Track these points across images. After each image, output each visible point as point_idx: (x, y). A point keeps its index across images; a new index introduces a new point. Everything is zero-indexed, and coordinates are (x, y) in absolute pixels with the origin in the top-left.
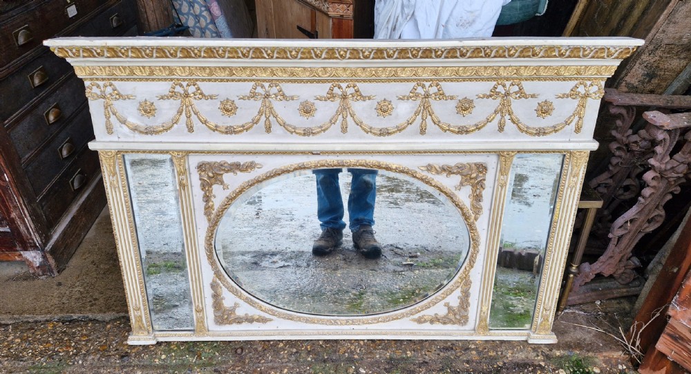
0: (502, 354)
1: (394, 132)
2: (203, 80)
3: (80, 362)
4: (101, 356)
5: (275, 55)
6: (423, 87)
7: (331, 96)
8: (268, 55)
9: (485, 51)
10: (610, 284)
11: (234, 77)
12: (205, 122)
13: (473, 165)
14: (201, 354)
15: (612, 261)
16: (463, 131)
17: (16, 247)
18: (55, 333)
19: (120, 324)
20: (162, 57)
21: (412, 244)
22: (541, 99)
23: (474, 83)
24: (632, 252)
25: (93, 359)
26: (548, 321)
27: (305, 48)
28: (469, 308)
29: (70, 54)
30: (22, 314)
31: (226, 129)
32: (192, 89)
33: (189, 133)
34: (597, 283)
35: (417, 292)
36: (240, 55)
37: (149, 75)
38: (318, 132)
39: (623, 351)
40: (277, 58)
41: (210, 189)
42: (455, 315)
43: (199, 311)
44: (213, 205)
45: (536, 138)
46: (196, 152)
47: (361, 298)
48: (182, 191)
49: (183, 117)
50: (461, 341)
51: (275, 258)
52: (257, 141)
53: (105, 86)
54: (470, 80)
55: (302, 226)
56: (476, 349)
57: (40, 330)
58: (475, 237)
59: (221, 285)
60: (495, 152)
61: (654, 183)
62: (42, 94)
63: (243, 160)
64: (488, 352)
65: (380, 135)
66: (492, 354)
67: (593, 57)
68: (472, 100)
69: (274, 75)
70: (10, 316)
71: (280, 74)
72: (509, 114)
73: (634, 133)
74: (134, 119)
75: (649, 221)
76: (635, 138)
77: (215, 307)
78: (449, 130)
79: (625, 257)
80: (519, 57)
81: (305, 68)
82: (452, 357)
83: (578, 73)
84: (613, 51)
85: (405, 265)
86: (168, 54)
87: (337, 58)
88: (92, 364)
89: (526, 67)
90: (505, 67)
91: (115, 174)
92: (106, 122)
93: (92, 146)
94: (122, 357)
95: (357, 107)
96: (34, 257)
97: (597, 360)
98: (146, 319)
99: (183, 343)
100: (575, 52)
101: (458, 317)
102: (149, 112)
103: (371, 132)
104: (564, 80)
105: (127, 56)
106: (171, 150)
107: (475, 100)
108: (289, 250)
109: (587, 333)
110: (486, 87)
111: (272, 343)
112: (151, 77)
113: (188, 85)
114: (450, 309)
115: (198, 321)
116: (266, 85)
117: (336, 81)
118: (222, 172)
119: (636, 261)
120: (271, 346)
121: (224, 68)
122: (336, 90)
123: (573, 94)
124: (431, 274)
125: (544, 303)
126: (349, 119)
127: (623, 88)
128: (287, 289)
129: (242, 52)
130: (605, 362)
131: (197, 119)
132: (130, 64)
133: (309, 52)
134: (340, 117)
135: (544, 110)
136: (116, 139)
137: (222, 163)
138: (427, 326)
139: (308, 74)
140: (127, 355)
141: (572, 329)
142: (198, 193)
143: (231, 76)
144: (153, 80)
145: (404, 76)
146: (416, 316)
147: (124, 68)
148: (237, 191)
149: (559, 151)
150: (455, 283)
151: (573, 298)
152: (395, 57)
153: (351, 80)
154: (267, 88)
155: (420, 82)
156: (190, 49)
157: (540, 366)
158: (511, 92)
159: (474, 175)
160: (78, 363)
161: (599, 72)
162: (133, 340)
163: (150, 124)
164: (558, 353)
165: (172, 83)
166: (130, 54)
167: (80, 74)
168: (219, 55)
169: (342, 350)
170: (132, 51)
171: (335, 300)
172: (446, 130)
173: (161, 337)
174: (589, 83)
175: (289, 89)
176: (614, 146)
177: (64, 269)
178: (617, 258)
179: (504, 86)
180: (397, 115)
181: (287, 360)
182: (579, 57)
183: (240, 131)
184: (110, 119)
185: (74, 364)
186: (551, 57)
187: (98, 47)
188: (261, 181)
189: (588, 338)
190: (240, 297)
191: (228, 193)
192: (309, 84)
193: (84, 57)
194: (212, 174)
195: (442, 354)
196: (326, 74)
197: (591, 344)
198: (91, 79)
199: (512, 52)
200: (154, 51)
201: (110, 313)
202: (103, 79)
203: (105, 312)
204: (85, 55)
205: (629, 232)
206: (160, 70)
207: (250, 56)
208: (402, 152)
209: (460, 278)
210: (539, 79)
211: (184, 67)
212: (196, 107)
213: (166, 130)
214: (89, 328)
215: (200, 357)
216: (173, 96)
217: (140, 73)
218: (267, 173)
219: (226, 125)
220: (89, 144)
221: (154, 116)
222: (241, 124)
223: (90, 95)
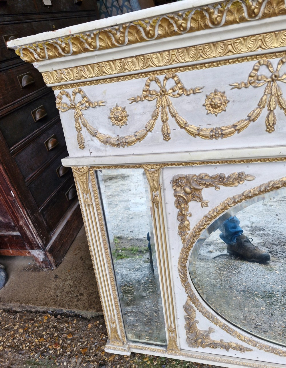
2: (185, 68)
3: (65, 363)
11: (228, 56)
17: (26, 247)
18: (48, 327)
19: (99, 325)
20: (136, 41)
29: (36, 56)
31: (212, 131)
33: (165, 142)
37: (120, 71)
41: (187, 207)
43: (172, 330)
44: (188, 225)
46: (173, 164)
48: (156, 209)
49: (159, 122)
52: (251, 145)
53: (75, 94)
57: (37, 321)
59: (195, 308)
63: (227, 171)
70: (19, 304)
74: (105, 130)
86: (143, 34)
91: (88, 191)
92: (78, 135)
93: (65, 162)
94: (100, 365)
96: (39, 255)
98: (121, 331)
99: (155, 358)
102: (121, 120)
105: (95, 48)
106: (144, 163)
112: (123, 74)
113: (166, 79)
115: (170, 340)
116: (275, 61)
118: (201, 187)
121: (216, 44)
131: (175, 123)
132: (99, 60)
136: (88, 154)
137: (203, 175)
144: (125, 77)
147: (93, 66)
148: (219, 209)
154: (275, 65)
156: (173, 19)
162: (110, 348)
163: (122, 135)
165: (147, 78)
166: (98, 43)
167: (49, 81)
168: (212, 22)
173: (135, 348)
183: (230, 134)
184: (81, 132)
185: (60, 365)
187: (61, 39)
188: (251, 197)
190: (216, 323)
191: (207, 211)
193: (50, 58)
198: (60, 87)
200: (127, 31)
201: (91, 310)
202: (72, 85)
204: (51, 54)
206: (133, 61)
207: (260, 14)
211: (162, 53)
212: (174, 108)
213: (139, 140)
214: (74, 325)
216: (147, 96)
217: (110, 71)
218: (260, 186)
219: (211, 127)
220: (62, 160)
221: (126, 125)
222: (231, 124)
223: (60, 105)
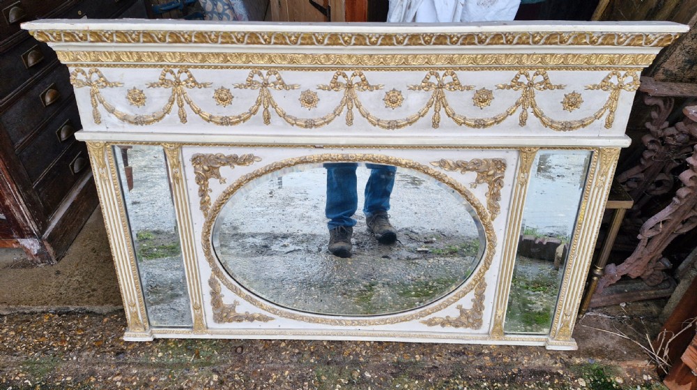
0: (517, 360)
1: (404, 125)
2: (196, 67)
3: (75, 358)
4: (96, 353)
5: (273, 41)
6: (437, 76)
7: (336, 85)
8: (265, 40)
9: (506, 37)
10: (636, 285)
11: (228, 64)
12: (199, 112)
13: (491, 162)
14: (199, 353)
15: (640, 263)
16: (480, 124)
17: (12, 234)
18: (50, 326)
19: (117, 318)
20: (150, 42)
21: (428, 228)
22: (568, 91)
23: (493, 72)
24: (663, 253)
25: (88, 355)
26: (568, 326)
27: (305, 33)
28: (483, 312)
29: (51, 38)
30: (18, 304)
31: (221, 119)
32: (184, 77)
33: (182, 124)
34: (623, 283)
35: (430, 284)
36: (235, 40)
37: (137, 61)
38: (321, 125)
39: (649, 360)
40: (275, 44)
41: (206, 183)
42: (468, 318)
43: (198, 308)
44: (209, 200)
45: (562, 133)
46: (190, 144)
47: (371, 290)
48: (177, 185)
49: (175, 106)
50: (474, 345)
51: (286, 242)
52: (255, 133)
53: (91, 73)
54: (490, 69)
55: (315, 207)
56: (490, 354)
57: (35, 322)
58: (490, 238)
59: (220, 282)
60: (515, 148)
61: (692, 184)
62: (37, 74)
63: (240, 152)
64: (502, 358)
65: (389, 128)
66: (507, 360)
67: (629, 45)
68: (491, 91)
69: (273, 61)
70: (5, 306)
71: (279, 61)
72: (532, 107)
73: (670, 126)
74: (123, 108)
75: (683, 223)
76: (672, 131)
77: (214, 305)
78: (464, 123)
79: (655, 259)
80: (545, 44)
81: (305, 55)
82: (464, 362)
83: (612, 62)
84: (652, 38)
85: (419, 252)
86: (156, 39)
87: (341, 44)
88: (86, 360)
89: (552, 55)
90: (529, 55)
91: (104, 166)
92: (94, 111)
93: (79, 136)
94: (118, 354)
95: (364, 97)
96: (32, 245)
97: (620, 369)
98: (142, 315)
99: (181, 340)
100: (608, 39)
101: (471, 320)
102: (138, 101)
103: (378, 125)
104: (595, 70)
105: (112, 41)
106: (163, 142)
107: (494, 91)
108: (300, 233)
109: (612, 338)
110: (507, 76)
111: (273, 342)
112: (139, 63)
113: (179, 72)
114: (462, 311)
115: (196, 319)
116: (264, 72)
117: (340, 69)
118: (218, 166)
119: (666, 263)
120: (273, 345)
121: (218, 54)
122: (341, 79)
123: (605, 85)
124: (446, 263)
125: (565, 308)
126: (355, 110)
127: (660, 75)
128: (295, 278)
129: (236, 37)
130: (629, 371)
131: (190, 109)
132: (117, 50)
133: (310, 38)
134: (345, 107)
135: (572, 102)
136: (105, 129)
137: (218, 155)
138: (438, 328)
139: (309, 61)
140: (123, 352)
141: (594, 334)
142: (193, 187)
143: (225, 62)
144: (142, 66)
145: (415, 64)
146: (426, 318)
147: (110, 53)
148: (235, 185)
149: (586, 148)
150: (468, 286)
151: (596, 300)
152: (405, 44)
153: (357, 68)
154: (265, 75)
155: (434, 71)
156: (180, 33)
157: (558, 374)
158: (535, 82)
159: (491, 172)
160: (72, 358)
161: (635, 61)
162: (129, 337)
163: (139, 114)
164: (578, 361)
165: (162, 69)
166: (115, 38)
167: (63, 60)
168: (210, 39)
169: (347, 352)
170: (116, 36)
171: (344, 291)
172: (462, 123)
173: (158, 333)
174: (622, 73)
175: (289, 77)
176: (647, 139)
177: (63, 257)
178: (646, 259)
179: (527, 76)
180: (408, 106)
181: (288, 361)
182: (613, 44)
183: (237, 122)
184: (98, 108)
185: (68, 360)
186: (581, 44)
187: (80, 31)
188: (260, 176)
189: (611, 344)
190: (240, 295)
191: (225, 187)
192: (310, 72)
193: (66, 41)
194: (208, 167)
195: (453, 359)
196: (329, 61)
197: (614, 351)
198: (76, 65)
199: (536, 39)
200: (141, 35)
201: (108, 305)
202: (88, 66)
203: (103, 305)
204: (67, 39)
205: (661, 234)
206: (148, 55)
207: (245, 42)
208: (413, 147)
209: (474, 280)
210: (567, 68)
211: (174, 53)
212: (189, 96)
213: (158, 120)
214: (85, 321)
215: (198, 356)
216: (163, 84)
217: (127, 59)
218: (266, 167)
219: (221, 115)
220: (76, 134)
221: (144, 105)
222: (237, 115)
223: (75, 81)
